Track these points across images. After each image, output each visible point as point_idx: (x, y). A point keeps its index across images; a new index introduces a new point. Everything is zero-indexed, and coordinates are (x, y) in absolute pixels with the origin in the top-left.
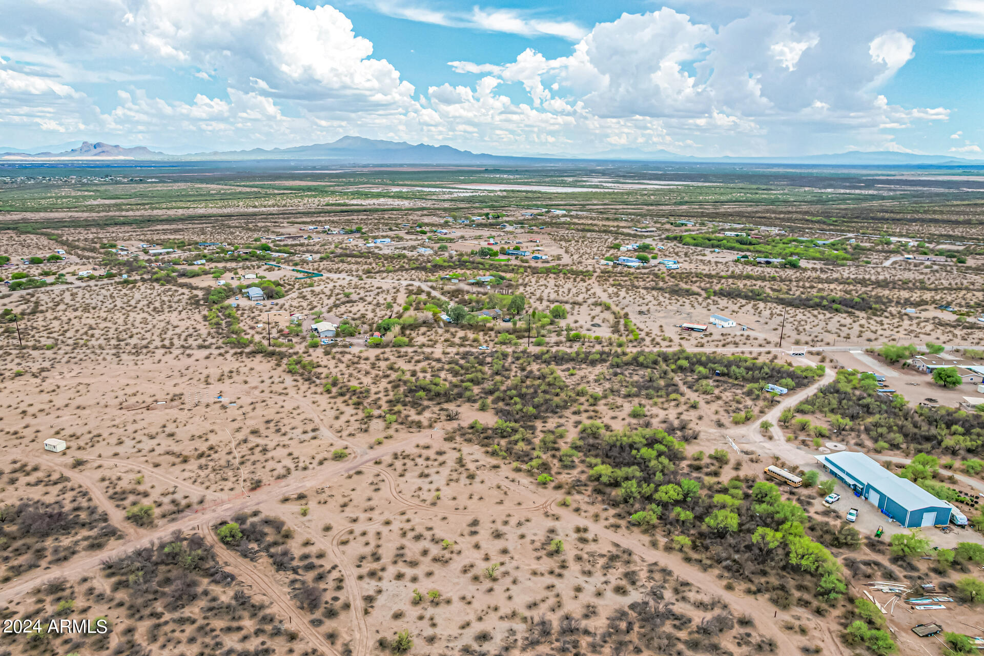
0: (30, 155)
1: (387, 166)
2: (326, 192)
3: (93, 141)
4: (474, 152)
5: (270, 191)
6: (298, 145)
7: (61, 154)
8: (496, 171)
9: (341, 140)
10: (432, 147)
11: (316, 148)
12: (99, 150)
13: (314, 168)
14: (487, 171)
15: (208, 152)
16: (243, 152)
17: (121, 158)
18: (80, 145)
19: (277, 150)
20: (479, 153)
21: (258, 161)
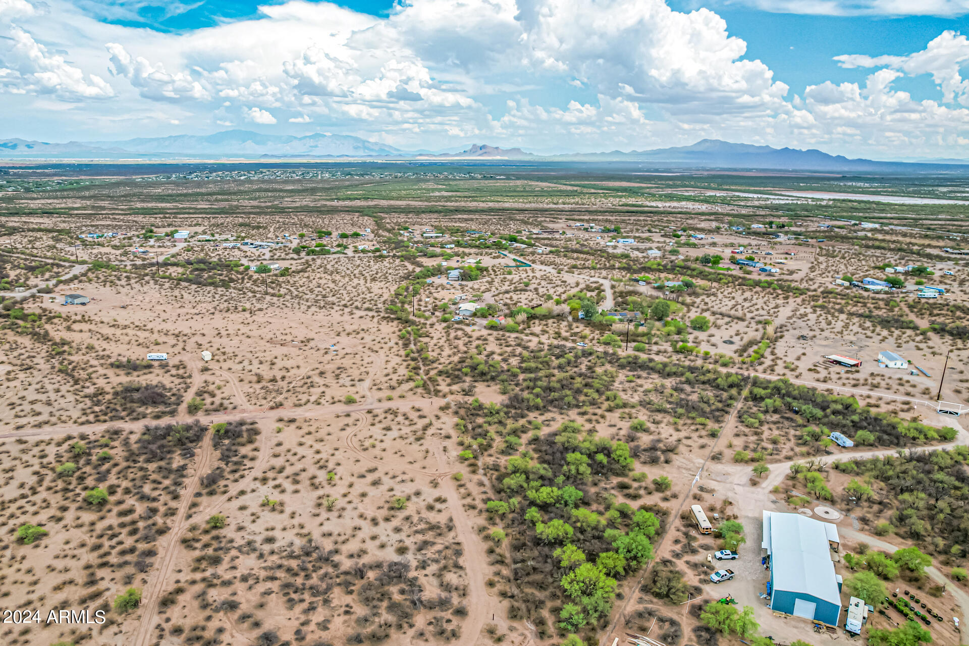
0: (434, 156)
1: (735, 170)
2: (637, 193)
3: (480, 144)
4: (849, 157)
5: (585, 190)
6: (655, 148)
7: (456, 155)
8: (857, 178)
9: (699, 143)
10: (800, 152)
11: (673, 151)
12: (483, 151)
13: (657, 171)
14: (844, 178)
15: (571, 153)
16: (603, 154)
17: (498, 158)
18: (470, 147)
19: (634, 153)
20: (856, 158)
21: (610, 163)
